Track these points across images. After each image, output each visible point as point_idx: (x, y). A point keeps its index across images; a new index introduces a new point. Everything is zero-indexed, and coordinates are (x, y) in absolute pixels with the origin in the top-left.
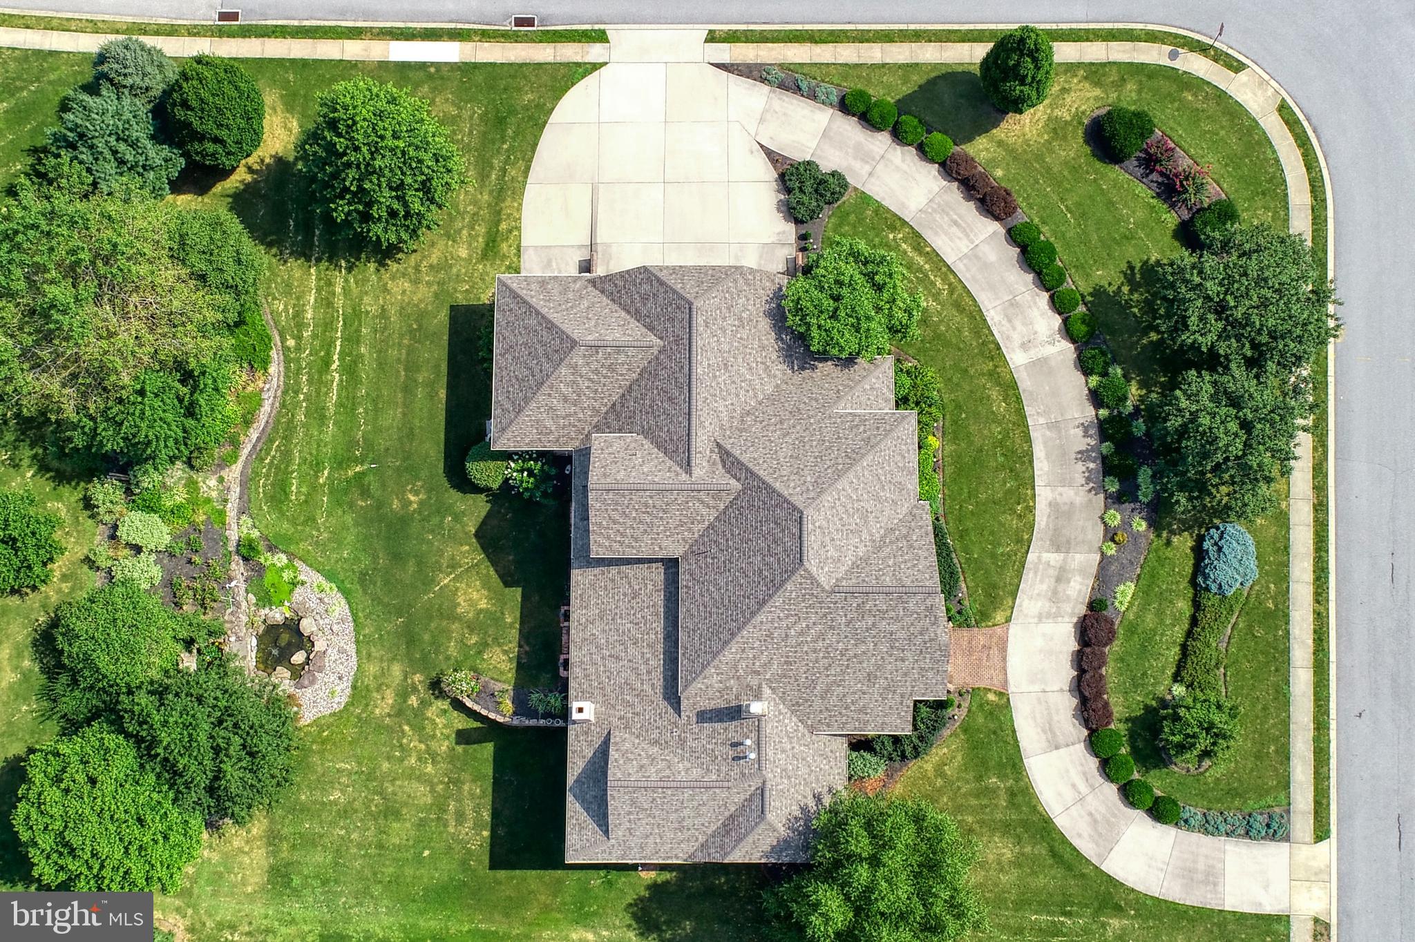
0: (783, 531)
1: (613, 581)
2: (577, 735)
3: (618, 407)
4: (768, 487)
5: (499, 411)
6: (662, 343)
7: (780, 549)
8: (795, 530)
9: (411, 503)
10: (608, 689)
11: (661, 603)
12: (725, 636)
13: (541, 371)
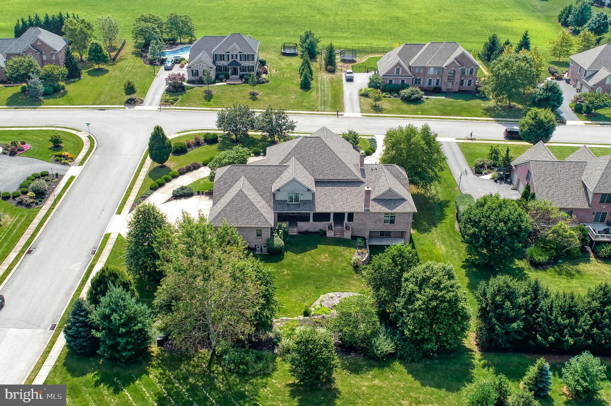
0: (309, 143)
1: (321, 201)
2: (374, 209)
3: (262, 193)
4: (294, 148)
5: (259, 223)
6: (243, 177)
7: (314, 144)
8: (309, 139)
9: (287, 273)
10: (357, 201)
11: (328, 188)
12: (340, 163)
13: (248, 205)
